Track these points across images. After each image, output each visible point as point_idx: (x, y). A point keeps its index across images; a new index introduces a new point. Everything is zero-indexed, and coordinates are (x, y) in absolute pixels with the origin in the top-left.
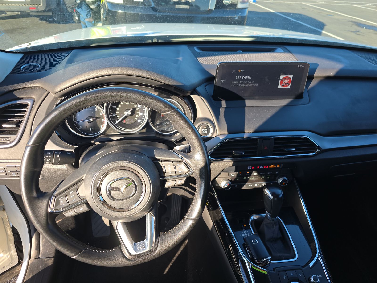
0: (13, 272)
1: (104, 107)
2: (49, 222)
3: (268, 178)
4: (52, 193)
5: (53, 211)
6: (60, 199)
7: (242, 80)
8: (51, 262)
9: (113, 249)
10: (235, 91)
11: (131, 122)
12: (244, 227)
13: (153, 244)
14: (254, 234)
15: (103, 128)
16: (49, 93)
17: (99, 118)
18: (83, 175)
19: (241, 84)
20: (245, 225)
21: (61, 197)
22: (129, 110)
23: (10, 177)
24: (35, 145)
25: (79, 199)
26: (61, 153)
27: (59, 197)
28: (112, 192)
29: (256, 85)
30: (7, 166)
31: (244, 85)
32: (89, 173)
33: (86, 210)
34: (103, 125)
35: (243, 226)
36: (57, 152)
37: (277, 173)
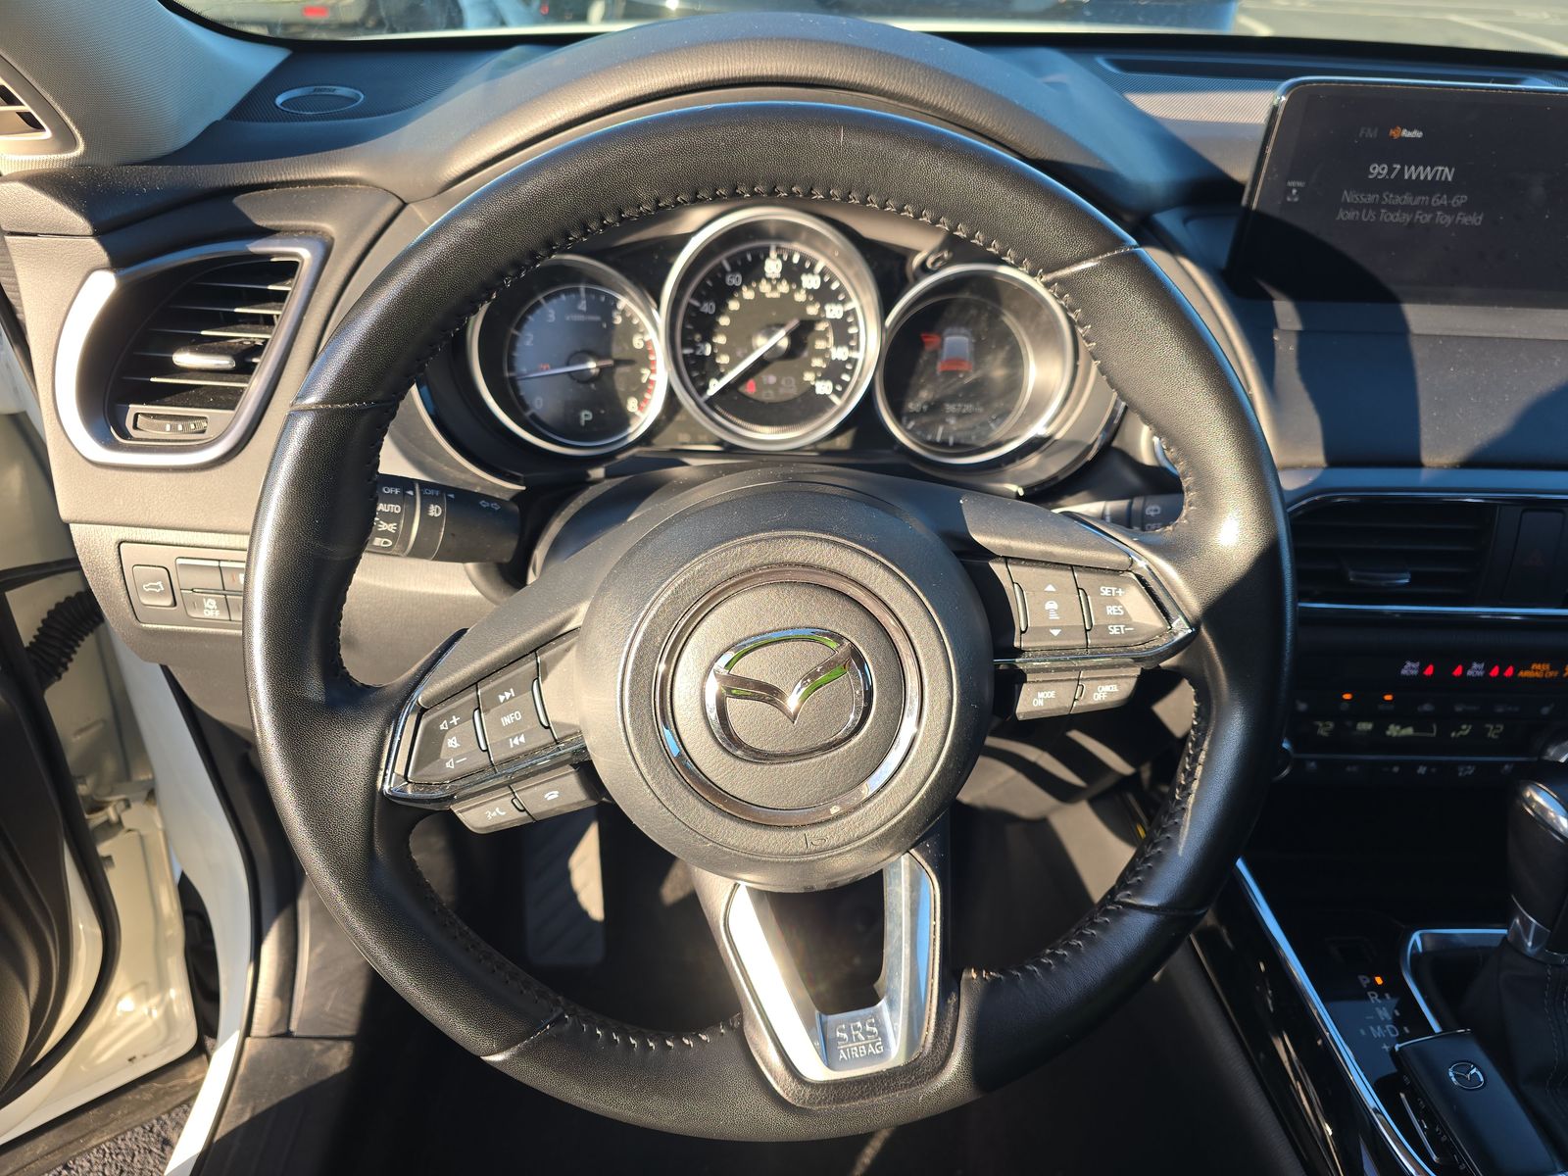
0: (170, 1087)
1: (658, 303)
2: (379, 848)
3: (1492, 734)
4: (405, 693)
5: (403, 790)
6: (442, 727)
7: (1399, 185)
8: (340, 1058)
9: (704, 1037)
10: (1352, 249)
11: (782, 391)
12: (1373, 986)
13: (925, 1033)
14: (1439, 1036)
15: (644, 414)
16: (404, 205)
17: (629, 362)
18: (574, 604)
19: (1392, 208)
20: (1379, 981)
21: (448, 716)
22: (781, 326)
23: (192, 622)
24: (335, 406)
25: (545, 738)
26: (452, 496)
27: (438, 717)
28: (734, 706)
29: (1475, 220)
30: (180, 561)
31: (1407, 218)
32: (610, 593)
33: (574, 804)
34: (646, 401)
35: (1368, 981)
36: (431, 492)
37: (1545, 710)
